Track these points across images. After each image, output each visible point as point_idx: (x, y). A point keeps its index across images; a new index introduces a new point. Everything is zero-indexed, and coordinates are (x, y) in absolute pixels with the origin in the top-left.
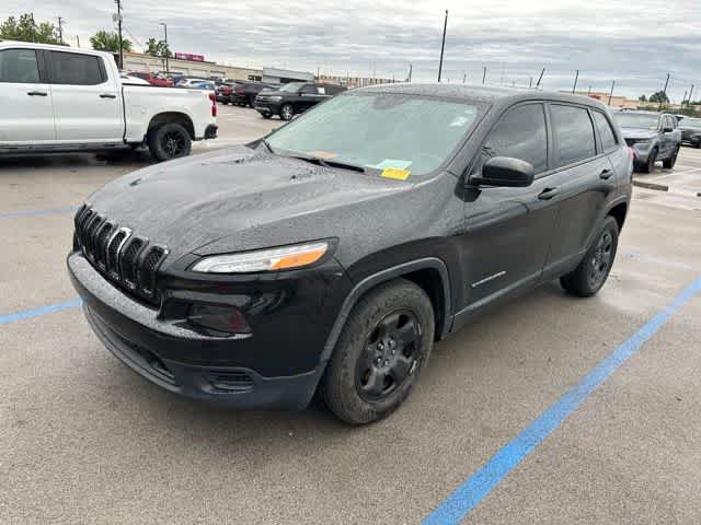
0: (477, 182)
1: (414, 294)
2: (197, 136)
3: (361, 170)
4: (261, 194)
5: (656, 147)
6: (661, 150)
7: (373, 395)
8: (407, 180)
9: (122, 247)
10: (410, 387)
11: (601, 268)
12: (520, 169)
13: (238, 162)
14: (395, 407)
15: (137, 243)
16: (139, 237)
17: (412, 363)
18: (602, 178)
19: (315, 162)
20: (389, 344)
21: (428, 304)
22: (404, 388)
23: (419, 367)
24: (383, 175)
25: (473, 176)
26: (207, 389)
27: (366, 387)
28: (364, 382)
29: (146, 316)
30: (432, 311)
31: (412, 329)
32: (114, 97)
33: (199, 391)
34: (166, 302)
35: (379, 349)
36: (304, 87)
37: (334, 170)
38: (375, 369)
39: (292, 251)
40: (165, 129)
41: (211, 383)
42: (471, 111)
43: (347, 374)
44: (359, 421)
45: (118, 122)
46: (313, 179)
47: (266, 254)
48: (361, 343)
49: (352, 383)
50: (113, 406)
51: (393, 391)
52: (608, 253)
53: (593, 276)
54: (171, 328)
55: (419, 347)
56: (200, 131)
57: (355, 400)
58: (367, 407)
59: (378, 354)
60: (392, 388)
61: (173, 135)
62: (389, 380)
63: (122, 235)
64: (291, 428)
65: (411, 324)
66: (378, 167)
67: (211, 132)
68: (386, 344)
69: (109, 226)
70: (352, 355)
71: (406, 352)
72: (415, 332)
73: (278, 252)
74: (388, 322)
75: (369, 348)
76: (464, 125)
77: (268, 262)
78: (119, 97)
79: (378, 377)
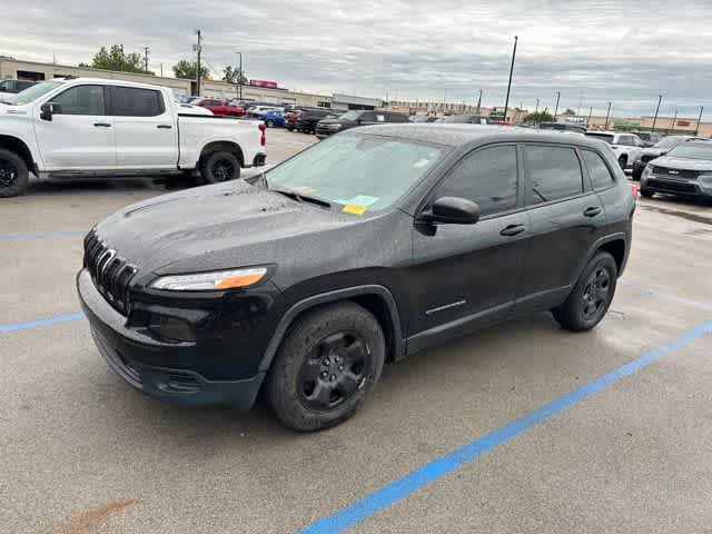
0: (427, 218)
1: (360, 316)
2: (246, 163)
4: (227, 224)
7: (319, 405)
8: (363, 215)
9: (106, 265)
10: (358, 402)
11: (598, 304)
12: (464, 208)
13: (227, 195)
14: (343, 419)
15: (117, 262)
16: (120, 258)
17: (360, 381)
18: (586, 215)
19: (292, 196)
20: (336, 361)
21: (374, 326)
22: (352, 402)
23: (368, 385)
24: (345, 210)
25: (425, 213)
26: (162, 387)
27: (310, 398)
28: (309, 393)
29: (118, 321)
30: (381, 333)
31: (358, 348)
32: (170, 127)
33: (156, 388)
34: (132, 312)
35: (325, 364)
36: (363, 115)
38: (321, 383)
39: (237, 273)
40: (215, 157)
41: (166, 383)
43: (288, 383)
44: (304, 428)
46: (283, 211)
47: (214, 276)
48: (302, 358)
49: (293, 390)
50: (102, 400)
51: (341, 403)
52: (606, 289)
53: (586, 311)
54: (134, 334)
55: (369, 365)
56: (249, 158)
57: (297, 407)
58: (310, 415)
59: (323, 368)
60: (341, 400)
61: (225, 162)
62: (337, 393)
63: (109, 255)
64: (244, 430)
65: (358, 344)
67: (259, 160)
68: (332, 360)
69: (102, 248)
70: (292, 366)
71: (354, 369)
72: (362, 351)
73: (226, 274)
74: (330, 340)
75: (311, 362)
76: (426, 166)
77: (213, 282)
78: (174, 128)
79: (323, 389)
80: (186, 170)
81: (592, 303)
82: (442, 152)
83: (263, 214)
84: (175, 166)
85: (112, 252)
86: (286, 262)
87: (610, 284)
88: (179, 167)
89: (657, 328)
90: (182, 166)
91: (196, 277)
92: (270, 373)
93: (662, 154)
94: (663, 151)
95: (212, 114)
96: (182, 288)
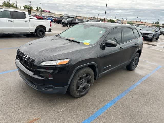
0: (104, 46)
1: (90, 70)
2: (47, 31)
3: (79, 43)
4: (56, 48)
5: (154, 35)
6: (155, 36)
7: (80, 91)
8: (89, 45)
9: (26, 59)
10: (88, 90)
12: (113, 43)
13: (53, 40)
14: (85, 94)
15: (29, 58)
16: (30, 57)
17: (89, 85)
18: (135, 44)
19: (70, 40)
20: (84, 81)
21: (93, 72)
22: (87, 90)
23: (91, 86)
24: (84, 44)
25: (103, 44)
26: (43, 89)
27: (78, 90)
28: (78, 88)
29: (31, 73)
30: (94, 74)
31: (89, 77)
32: (28, 22)
33: (42, 90)
34: (35, 71)
37: (73, 42)
38: (80, 86)
39: (62, 61)
40: (39, 29)
41: (44, 88)
42: (104, 30)
43: (74, 87)
44: (77, 97)
45: (29, 28)
46: (68, 44)
47: (56, 61)
48: (77, 80)
49: (75, 88)
51: (85, 91)
53: (133, 66)
54: (36, 76)
55: (91, 81)
57: (76, 92)
58: (78, 94)
59: (81, 83)
61: (41, 31)
62: (84, 88)
63: (26, 56)
64: (62, 98)
65: (89, 76)
66: (83, 42)
67: (50, 30)
68: (83, 81)
69: (24, 54)
70: (75, 83)
71: (88, 82)
72: (90, 78)
73: (59, 61)
74: (83, 76)
75: (79, 81)
76: (102, 33)
77: (57, 63)
78: (29, 22)
79: (81, 88)
80: (32, 33)
81: (134, 64)
82: (106, 29)
83: (64, 45)
84: (29, 32)
85: (27, 55)
86: (74, 57)
87: (138, 60)
88: (30, 32)
89: (147, 69)
90: (31, 32)
91: (52, 62)
92: (70, 84)
93: (141, 30)
94: (141, 29)
95: (36, 18)
96: (48, 65)
